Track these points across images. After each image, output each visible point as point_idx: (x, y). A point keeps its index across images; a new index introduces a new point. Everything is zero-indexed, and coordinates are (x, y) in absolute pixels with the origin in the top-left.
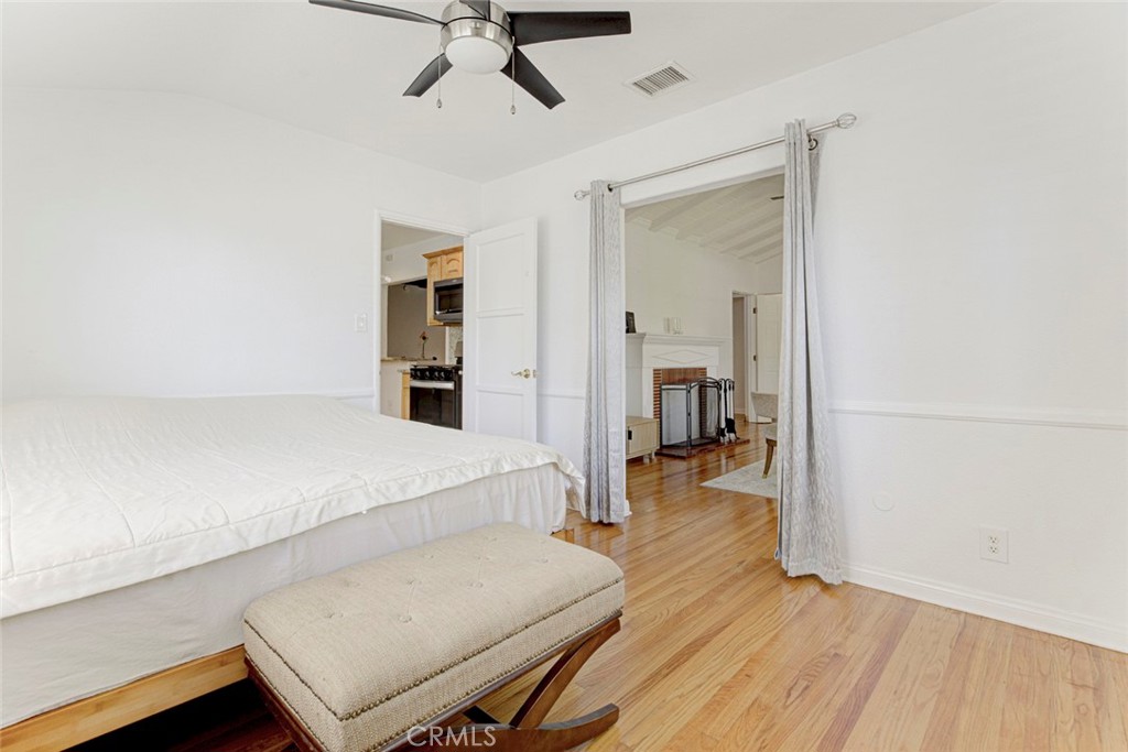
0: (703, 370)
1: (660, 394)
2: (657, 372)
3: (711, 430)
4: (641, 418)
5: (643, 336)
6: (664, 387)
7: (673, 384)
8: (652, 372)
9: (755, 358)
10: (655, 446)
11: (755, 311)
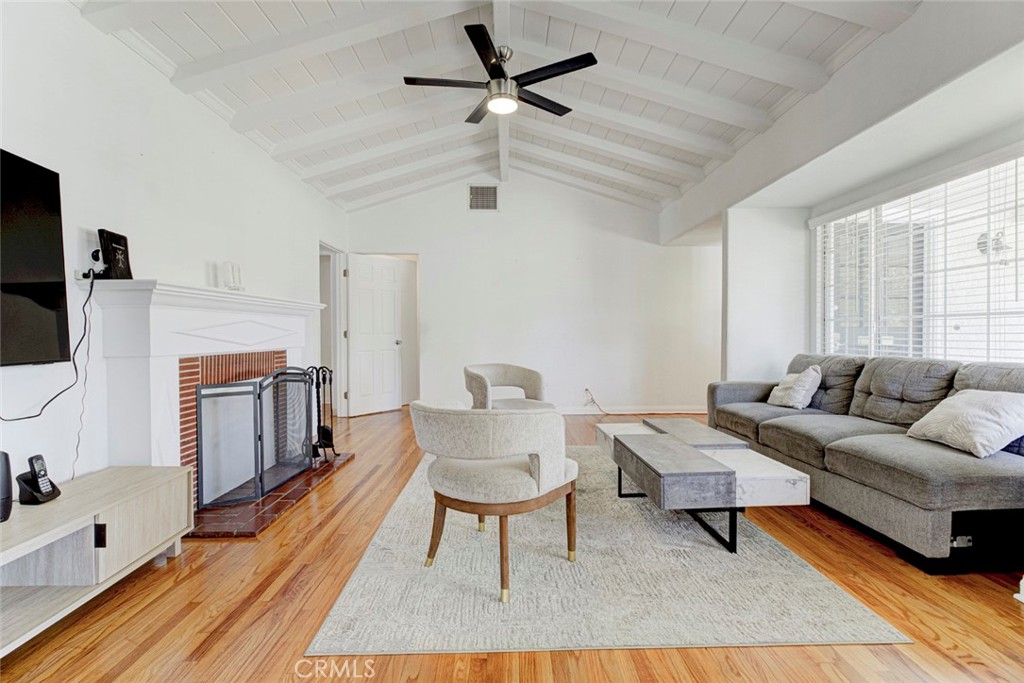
0: (281, 355)
1: (198, 407)
2: (187, 365)
3: (296, 446)
4: (150, 467)
5: (149, 287)
6: (204, 392)
7: (224, 384)
8: (177, 365)
9: (345, 333)
10: (185, 523)
11: (345, 273)
